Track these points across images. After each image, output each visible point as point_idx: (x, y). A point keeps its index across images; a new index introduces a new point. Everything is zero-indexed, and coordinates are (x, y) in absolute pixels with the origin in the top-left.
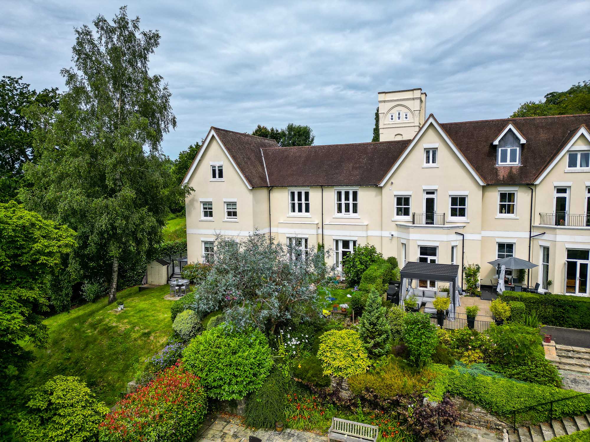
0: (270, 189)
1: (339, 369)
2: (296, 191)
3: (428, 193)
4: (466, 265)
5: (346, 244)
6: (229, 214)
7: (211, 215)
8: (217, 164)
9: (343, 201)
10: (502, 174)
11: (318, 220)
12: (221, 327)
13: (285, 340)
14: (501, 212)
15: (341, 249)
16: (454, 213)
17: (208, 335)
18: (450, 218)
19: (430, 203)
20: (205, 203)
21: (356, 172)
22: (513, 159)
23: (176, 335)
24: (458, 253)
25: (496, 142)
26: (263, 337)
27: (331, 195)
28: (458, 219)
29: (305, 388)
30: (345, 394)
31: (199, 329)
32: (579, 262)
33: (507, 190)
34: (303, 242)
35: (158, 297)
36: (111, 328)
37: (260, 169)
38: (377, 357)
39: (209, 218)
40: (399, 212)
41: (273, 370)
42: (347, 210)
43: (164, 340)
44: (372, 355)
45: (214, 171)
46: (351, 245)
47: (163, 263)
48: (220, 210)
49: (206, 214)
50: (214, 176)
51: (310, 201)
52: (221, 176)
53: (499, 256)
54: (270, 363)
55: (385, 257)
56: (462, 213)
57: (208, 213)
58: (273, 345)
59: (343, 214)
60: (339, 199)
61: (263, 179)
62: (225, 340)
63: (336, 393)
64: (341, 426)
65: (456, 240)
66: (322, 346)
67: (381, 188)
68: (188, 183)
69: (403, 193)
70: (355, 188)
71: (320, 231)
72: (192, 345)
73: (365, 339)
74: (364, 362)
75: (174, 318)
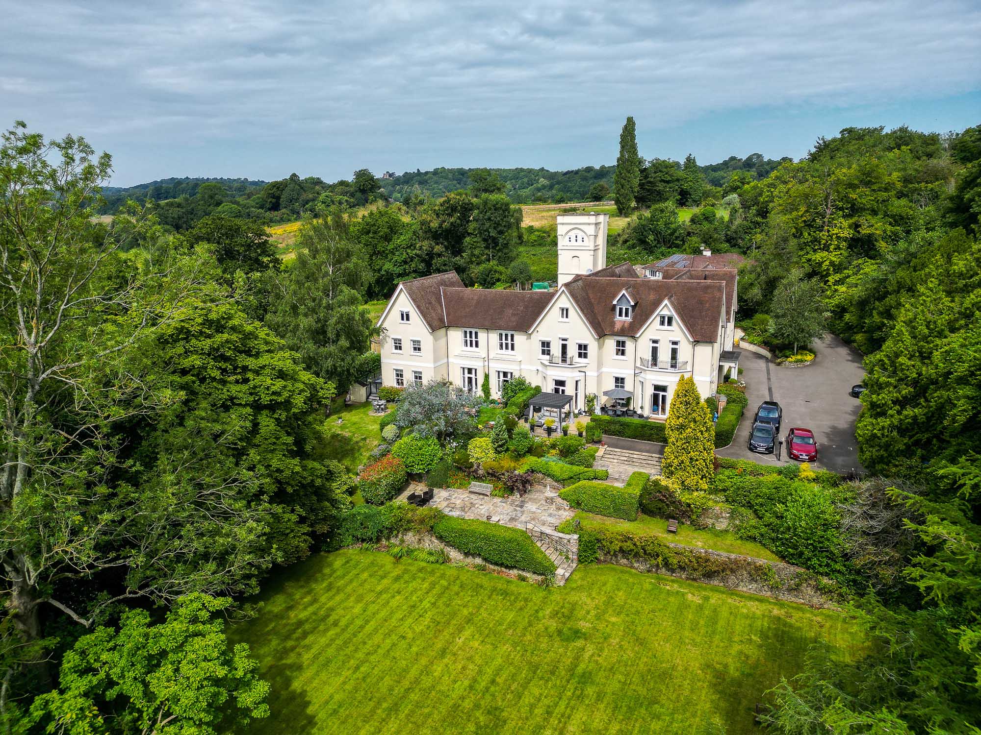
0: (448, 328)
1: (477, 459)
2: (468, 330)
3: (563, 340)
4: (587, 394)
5: (505, 374)
6: (415, 349)
7: (400, 348)
8: (405, 310)
9: (504, 341)
10: (618, 327)
11: (484, 355)
12: (412, 435)
13: (450, 443)
14: (617, 354)
15: (502, 378)
16: (580, 355)
17: (405, 439)
18: (577, 359)
19: (564, 347)
20: (395, 340)
21: (513, 319)
22: (627, 315)
23: (384, 439)
24: (581, 385)
25: (615, 302)
26: (436, 441)
27: (494, 337)
28: (582, 360)
29: (460, 469)
30: (480, 472)
31: (399, 437)
32: (661, 393)
33: (621, 339)
34: (473, 371)
35: (364, 413)
36: (338, 435)
37: (440, 311)
38: (499, 452)
39: (398, 351)
40: (543, 352)
41: (441, 459)
42: (507, 348)
43: (376, 443)
44: (498, 452)
45: (402, 315)
46: (509, 376)
47: (364, 385)
48: (407, 346)
49: (396, 348)
50: (403, 319)
51: (479, 339)
52: (408, 319)
53: (616, 386)
54: (440, 454)
55: (533, 386)
56: (585, 356)
57: (398, 347)
58: (443, 446)
59: (504, 351)
60: (501, 339)
61: (441, 320)
62: (414, 442)
63: (476, 471)
64: (475, 485)
65: (579, 376)
66: (469, 447)
67: (530, 334)
68: (381, 325)
69: (546, 339)
70: (513, 332)
71: (486, 363)
72: (397, 444)
73: (493, 442)
74: (492, 454)
75: (382, 430)
